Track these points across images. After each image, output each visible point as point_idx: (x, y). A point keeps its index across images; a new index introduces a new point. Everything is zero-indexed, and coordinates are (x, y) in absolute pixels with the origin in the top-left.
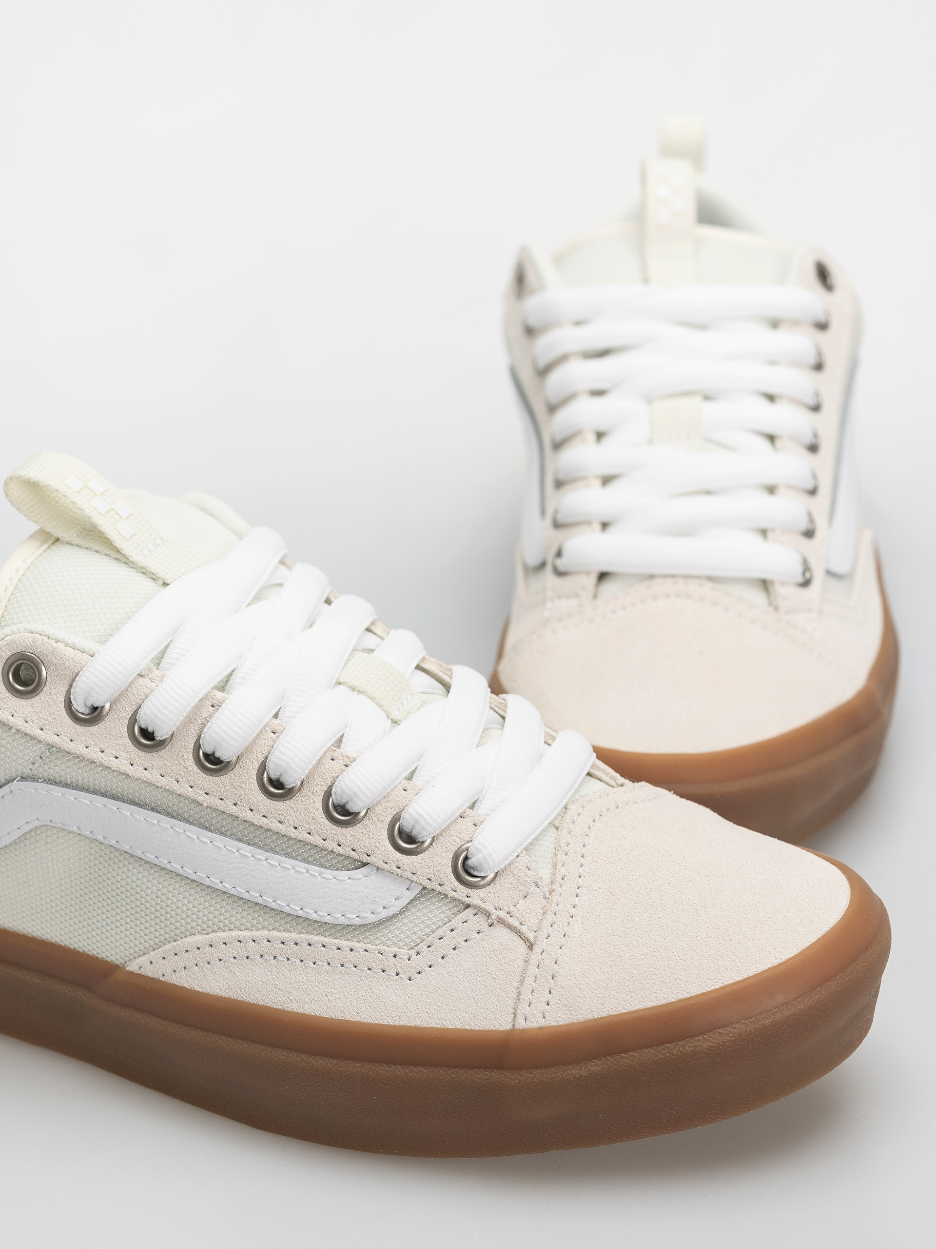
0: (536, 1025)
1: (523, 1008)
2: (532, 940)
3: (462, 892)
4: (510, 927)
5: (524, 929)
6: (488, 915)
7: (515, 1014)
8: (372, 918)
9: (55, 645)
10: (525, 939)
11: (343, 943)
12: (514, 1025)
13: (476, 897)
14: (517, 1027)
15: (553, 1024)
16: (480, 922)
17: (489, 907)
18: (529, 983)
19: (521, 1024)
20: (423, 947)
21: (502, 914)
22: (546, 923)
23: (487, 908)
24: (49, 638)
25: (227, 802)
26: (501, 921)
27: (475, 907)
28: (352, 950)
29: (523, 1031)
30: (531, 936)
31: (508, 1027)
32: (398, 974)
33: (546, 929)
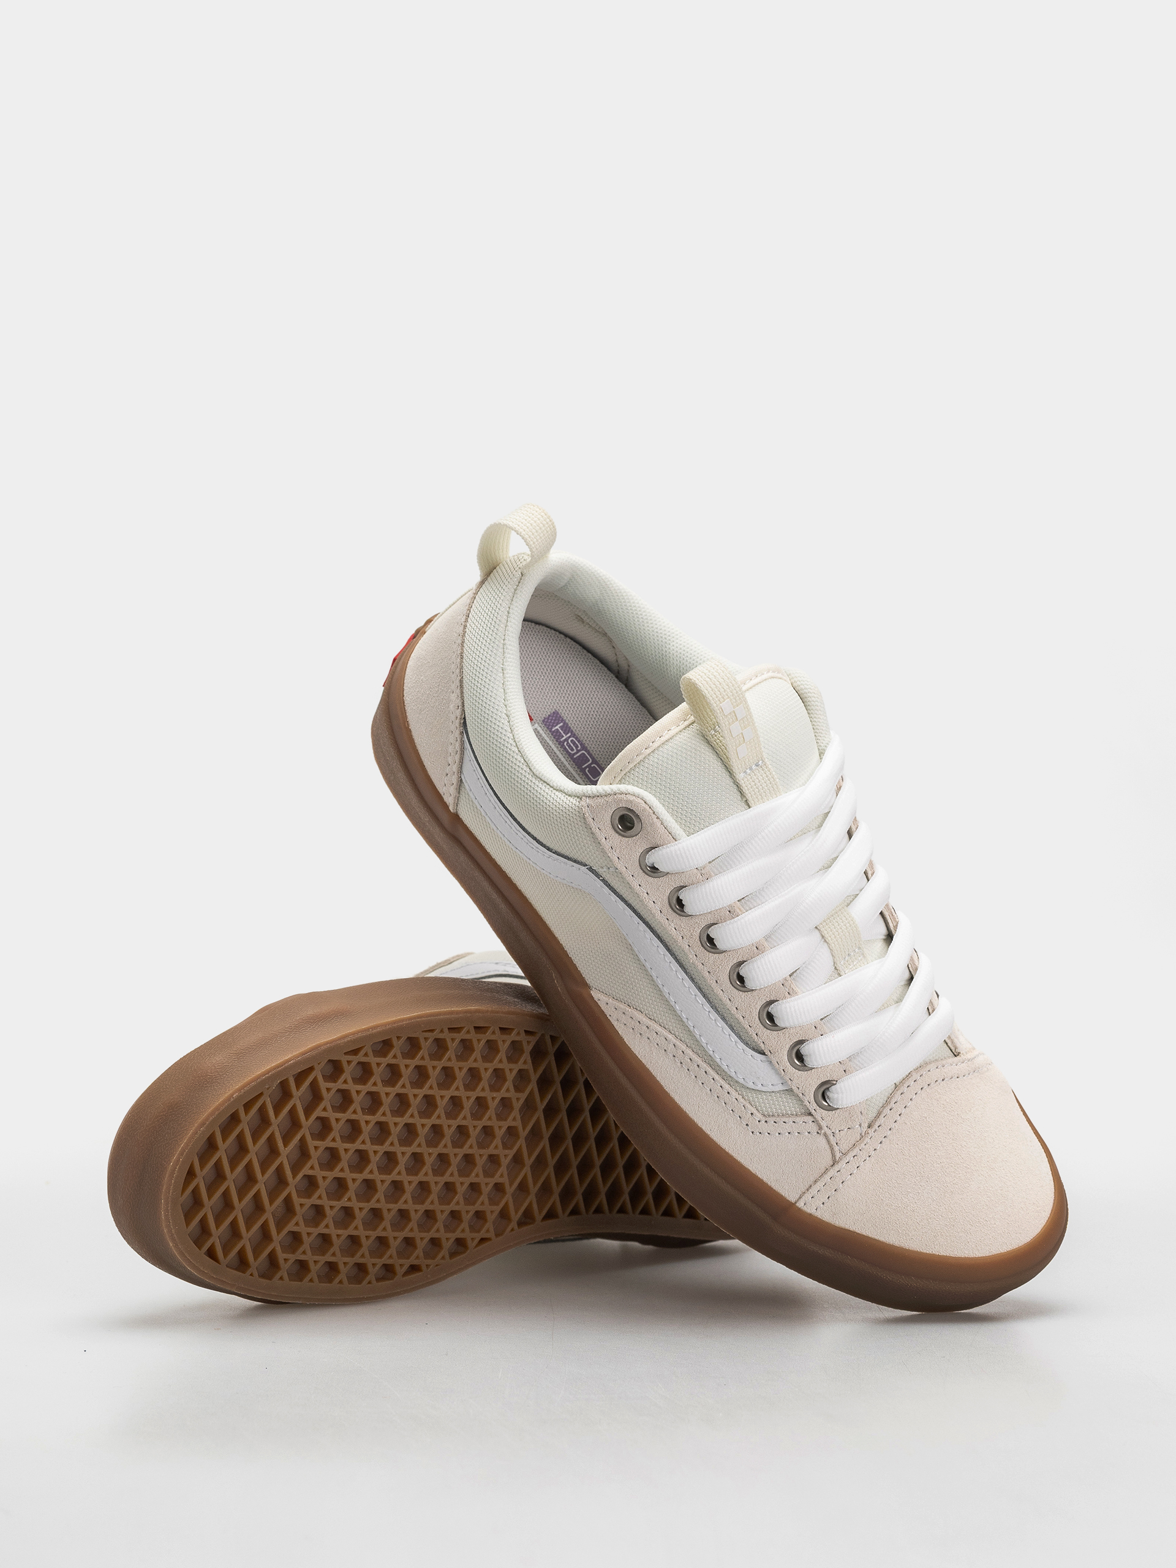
0: (809, 1211)
1: (808, 1196)
2: (837, 1158)
3: (813, 1106)
4: (829, 1142)
5: (836, 1148)
6: (820, 1128)
7: (800, 1198)
8: (751, 1085)
9: (655, 820)
10: (833, 1155)
11: (727, 1087)
12: (796, 1203)
13: (820, 1113)
14: (797, 1204)
15: (819, 1216)
16: (814, 1128)
17: (823, 1124)
18: (820, 1184)
19: (800, 1204)
20: (771, 1120)
21: (829, 1132)
22: (852, 1154)
23: (822, 1124)
24: (654, 813)
25: (705, 968)
26: (825, 1135)
27: (815, 1118)
28: (728, 1093)
29: (799, 1209)
30: (838, 1155)
31: (793, 1200)
32: (747, 1125)
33: (849, 1157)
